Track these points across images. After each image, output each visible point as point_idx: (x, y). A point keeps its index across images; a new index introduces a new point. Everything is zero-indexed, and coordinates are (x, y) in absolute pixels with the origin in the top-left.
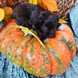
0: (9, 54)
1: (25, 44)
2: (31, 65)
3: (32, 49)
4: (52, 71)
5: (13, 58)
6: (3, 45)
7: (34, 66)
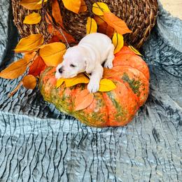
0: (55, 97)
4: (109, 117)
5: (60, 102)
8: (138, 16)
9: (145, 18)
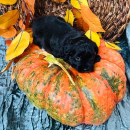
0: (27, 90)
1: (49, 79)
2: (55, 108)
3: (57, 86)
5: (32, 97)
6: (21, 77)
7: (58, 110)
8: (117, 14)
9: (123, 16)
